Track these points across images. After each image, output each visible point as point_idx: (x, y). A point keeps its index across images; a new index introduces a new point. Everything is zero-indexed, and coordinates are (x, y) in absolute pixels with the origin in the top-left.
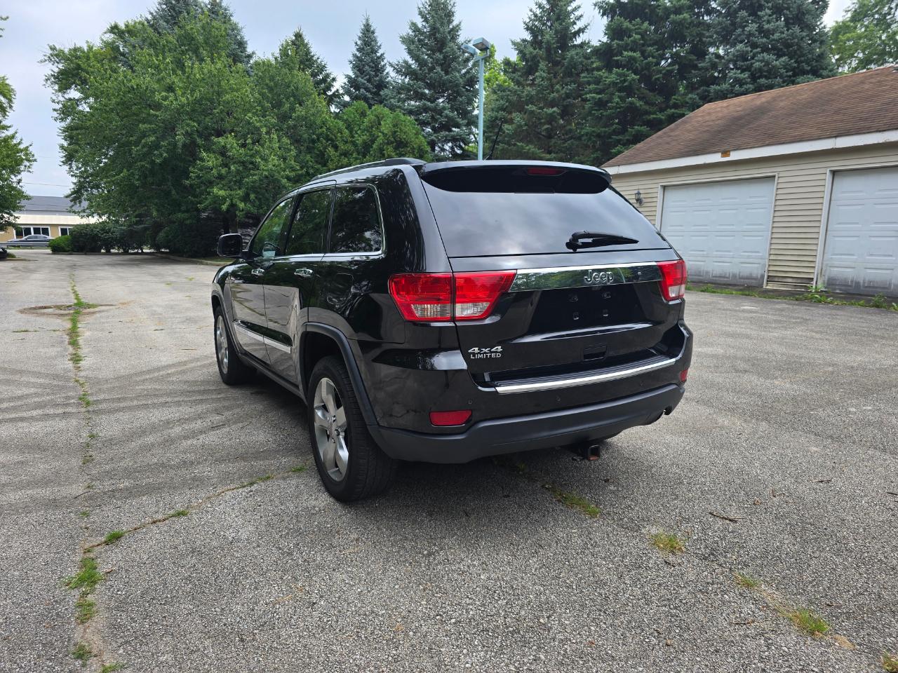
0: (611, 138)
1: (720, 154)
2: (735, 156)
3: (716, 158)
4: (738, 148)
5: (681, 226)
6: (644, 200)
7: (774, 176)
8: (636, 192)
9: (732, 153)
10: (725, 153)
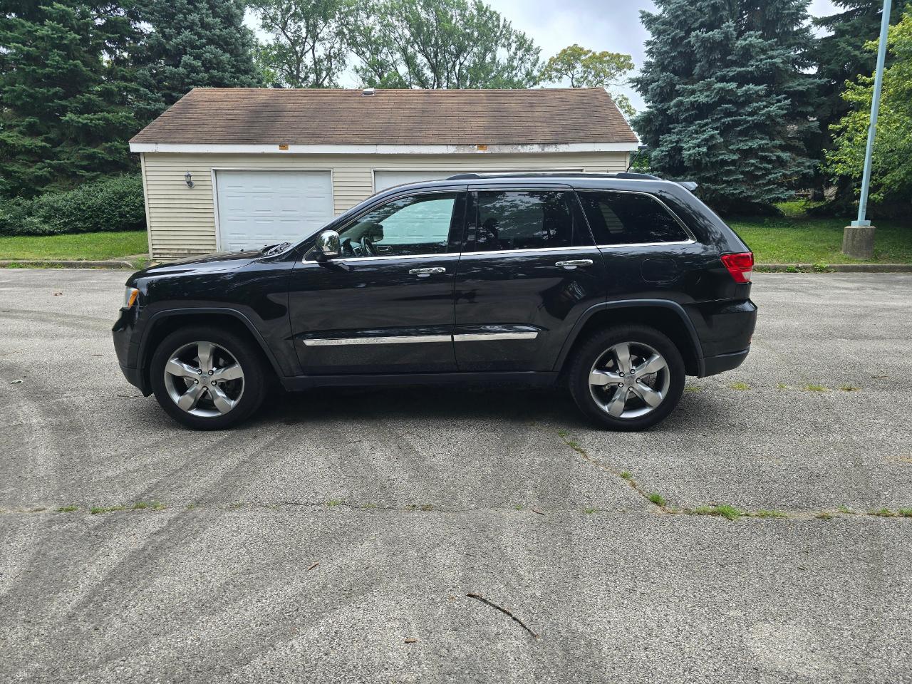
0: (53, 102)
1: (278, 147)
2: (293, 149)
3: (275, 149)
4: (295, 143)
5: (243, 210)
6: (195, 183)
7: (330, 171)
8: (186, 174)
9: (290, 147)
10: (283, 146)
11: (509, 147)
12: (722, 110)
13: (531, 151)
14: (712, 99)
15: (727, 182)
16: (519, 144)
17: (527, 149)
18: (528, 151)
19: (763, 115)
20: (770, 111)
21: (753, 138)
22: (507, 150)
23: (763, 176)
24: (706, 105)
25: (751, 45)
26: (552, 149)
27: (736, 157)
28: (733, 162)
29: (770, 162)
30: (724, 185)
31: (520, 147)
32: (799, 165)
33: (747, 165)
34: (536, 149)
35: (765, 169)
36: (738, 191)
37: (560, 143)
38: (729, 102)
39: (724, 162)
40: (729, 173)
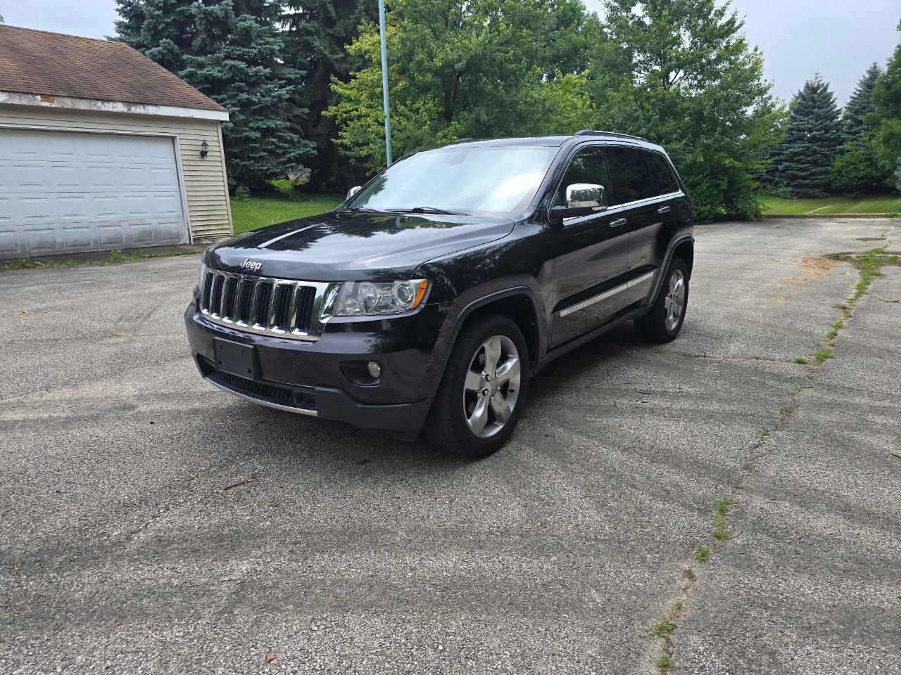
11: (85, 102)
12: (235, 87)
13: (115, 110)
14: (225, 75)
15: (254, 158)
16: (98, 100)
17: (109, 107)
18: (111, 110)
19: (275, 97)
20: (281, 95)
21: (267, 118)
22: (83, 105)
23: (284, 154)
24: (220, 80)
25: (250, 27)
26: (139, 110)
27: (258, 135)
28: (255, 141)
29: (286, 142)
30: (252, 162)
31: (99, 104)
32: (305, 145)
33: (268, 143)
34: (120, 108)
35: (283, 148)
36: (266, 168)
37: (149, 104)
38: (241, 81)
39: (248, 139)
40: (254, 150)
